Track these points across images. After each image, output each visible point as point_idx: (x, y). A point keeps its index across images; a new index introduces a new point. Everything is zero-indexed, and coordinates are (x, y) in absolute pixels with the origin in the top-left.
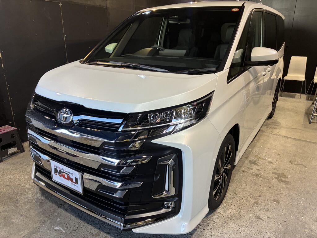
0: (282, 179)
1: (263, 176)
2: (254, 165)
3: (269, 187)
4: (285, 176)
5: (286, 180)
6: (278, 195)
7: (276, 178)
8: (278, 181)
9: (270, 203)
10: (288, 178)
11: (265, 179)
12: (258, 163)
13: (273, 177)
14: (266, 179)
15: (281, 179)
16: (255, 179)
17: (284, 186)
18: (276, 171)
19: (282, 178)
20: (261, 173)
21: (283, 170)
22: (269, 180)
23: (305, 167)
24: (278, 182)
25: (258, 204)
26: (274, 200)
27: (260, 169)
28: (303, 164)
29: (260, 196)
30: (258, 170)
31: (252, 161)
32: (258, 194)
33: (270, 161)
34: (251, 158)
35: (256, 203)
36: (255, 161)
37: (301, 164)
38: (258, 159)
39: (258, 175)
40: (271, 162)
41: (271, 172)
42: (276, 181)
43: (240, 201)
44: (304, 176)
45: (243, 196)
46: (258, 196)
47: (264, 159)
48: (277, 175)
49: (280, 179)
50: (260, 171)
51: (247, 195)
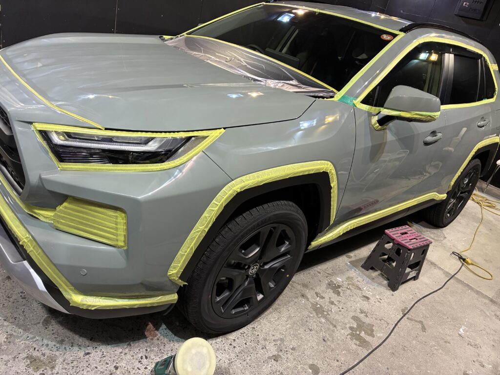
0: (361, 335)
1: (332, 316)
2: (332, 291)
3: (324, 340)
4: (373, 331)
5: (367, 339)
6: (328, 360)
7: (351, 328)
8: (352, 335)
9: (301, 368)
10: (373, 336)
11: (330, 322)
12: (342, 292)
13: (348, 326)
14: (332, 324)
15: (359, 335)
16: (310, 317)
17: (354, 347)
18: (362, 316)
19: (363, 332)
20: (331, 311)
21: (376, 319)
22: (335, 326)
23: (424, 329)
24: (349, 336)
25: (277, 361)
26: (312, 366)
27: (336, 303)
28: (425, 322)
29: (293, 349)
30: (332, 303)
31: (335, 284)
32: (294, 344)
33: (367, 296)
34: (338, 278)
35: (276, 358)
36: (339, 287)
37: (421, 322)
38: (349, 284)
39: (323, 311)
40: (368, 298)
41: (352, 314)
42: (346, 334)
43: (251, 343)
44: (407, 344)
45: (263, 338)
46: (291, 347)
47: (360, 289)
48: (358, 324)
49: (358, 333)
50: (333, 306)
51: (274, 338)
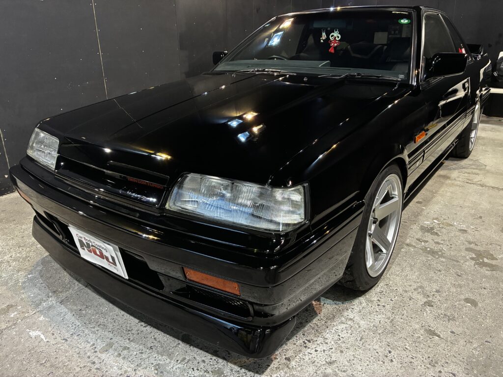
1: (448, 253)
2: (429, 234)
3: (458, 275)
4: (492, 255)
5: (494, 263)
6: (476, 291)
7: (472, 259)
9: (459, 304)
10: (497, 259)
11: (451, 259)
12: (438, 232)
13: (468, 258)
15: (484, 262)
16: (429, 260)
17: (488, 273)
18: (472, 246)
19: (485, 259)
20: (442, 249)
21: (487, 245)
22: (458, 261)
24: (476, 266)
25: (432, 306)
26: (467, 300)
27: (442, 242)
29: (437, 291)
30: (437, 243)
31: (427, 228)
32: (435, 287)
33: (463, 229)
34: (425, 222)
35: (429, 304)
36: (432, 229)
38: (439, 225)
39: (437, 252)
40: (466, 231)
41: (463, 247)
42: (473, 265)
43: (396, 299)
45: (403, 290)
46: (434, 290)
47: (451, 225)
48: (475, 254)
49: (481, 260)
50: (441, 245)
51: (412, 288)
